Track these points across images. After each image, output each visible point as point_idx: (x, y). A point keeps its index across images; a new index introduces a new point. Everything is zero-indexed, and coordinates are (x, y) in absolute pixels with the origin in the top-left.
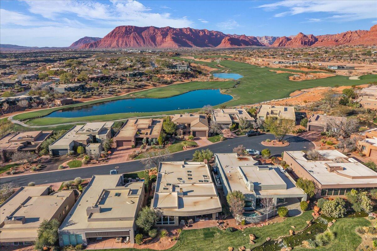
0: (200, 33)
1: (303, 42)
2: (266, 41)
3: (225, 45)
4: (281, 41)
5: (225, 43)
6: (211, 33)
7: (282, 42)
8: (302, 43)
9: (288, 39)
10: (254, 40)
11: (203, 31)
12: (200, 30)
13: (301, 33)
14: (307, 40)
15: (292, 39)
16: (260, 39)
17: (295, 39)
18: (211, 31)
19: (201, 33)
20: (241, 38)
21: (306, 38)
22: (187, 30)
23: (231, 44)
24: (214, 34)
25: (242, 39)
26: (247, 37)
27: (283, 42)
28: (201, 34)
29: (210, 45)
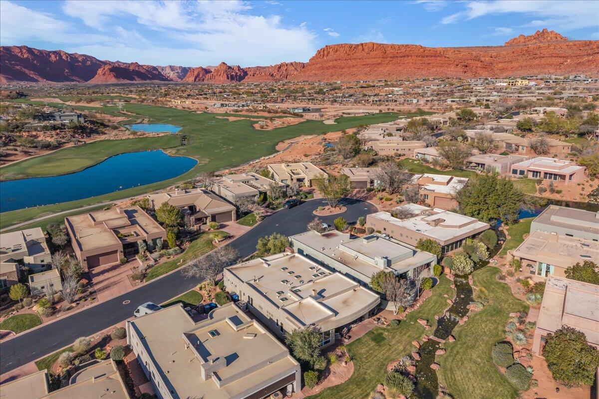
0: (50, 56)
1: (229, 76)
2: (172, 73)
3: (106, 79)
4: (196, 73)
5: (104, 74)
6: (73, 58)
7: (198, 75)
8: (228, 78)
9: (207, 71)
10: (155, 72)
11: (57, 53)
12: (50, 52)
13: (224, 63)
14: (233, 73)
15: (213, 70)
16: (163, 70)
17: (217, 71)
18: (72, 54)
19: (53, 56)
20: (131, 68)
21: (231, 70)
22: (21, 51)
23: (117, 77)
24: (80, 59)
25: (133, 70)
26: (142, 66)
27: (201, 76)
28: (53, 58)
29: (74, 78)
